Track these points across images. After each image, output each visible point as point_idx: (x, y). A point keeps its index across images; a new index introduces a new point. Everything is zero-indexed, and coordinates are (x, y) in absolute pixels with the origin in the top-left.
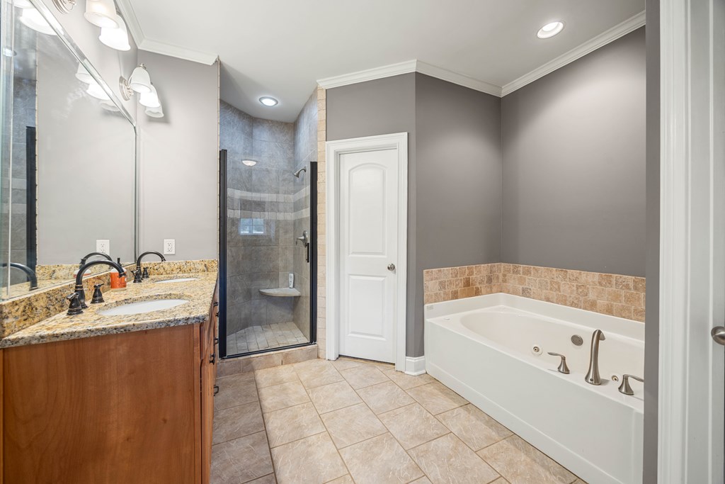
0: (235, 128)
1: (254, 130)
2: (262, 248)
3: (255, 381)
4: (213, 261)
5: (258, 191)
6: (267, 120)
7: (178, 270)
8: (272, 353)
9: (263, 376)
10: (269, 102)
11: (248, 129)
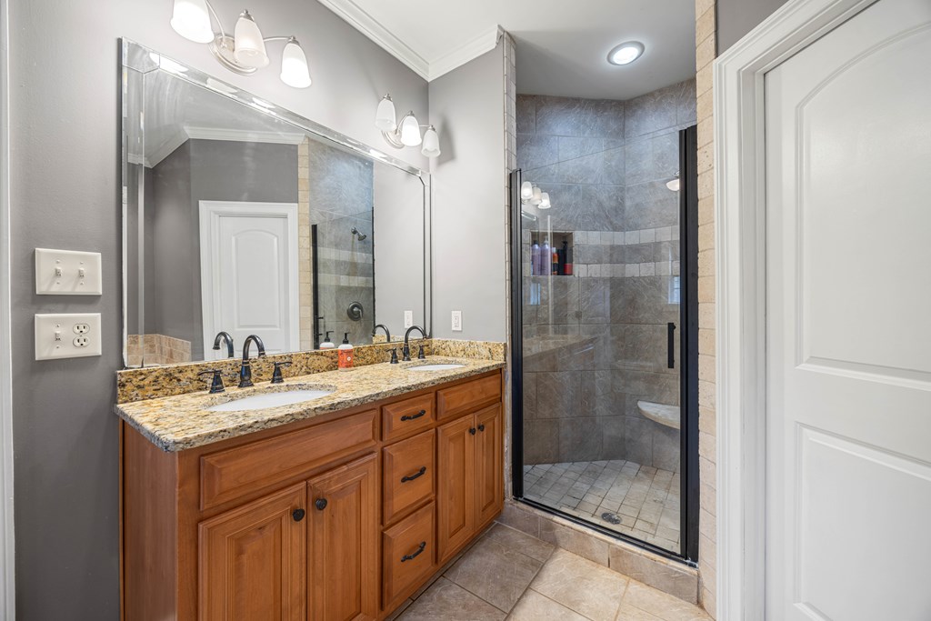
0: (588, 131)
1: (627, 123)
2: (644, 328)
3: (538, 567)
4: (498, 345)
5: (636, 227)
6: (651, 94)
7: (463, 353)
8: (590, 531)
9: (562, 566)
10: (626, 56)
11: (613, 125)
